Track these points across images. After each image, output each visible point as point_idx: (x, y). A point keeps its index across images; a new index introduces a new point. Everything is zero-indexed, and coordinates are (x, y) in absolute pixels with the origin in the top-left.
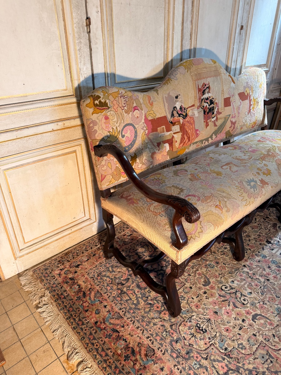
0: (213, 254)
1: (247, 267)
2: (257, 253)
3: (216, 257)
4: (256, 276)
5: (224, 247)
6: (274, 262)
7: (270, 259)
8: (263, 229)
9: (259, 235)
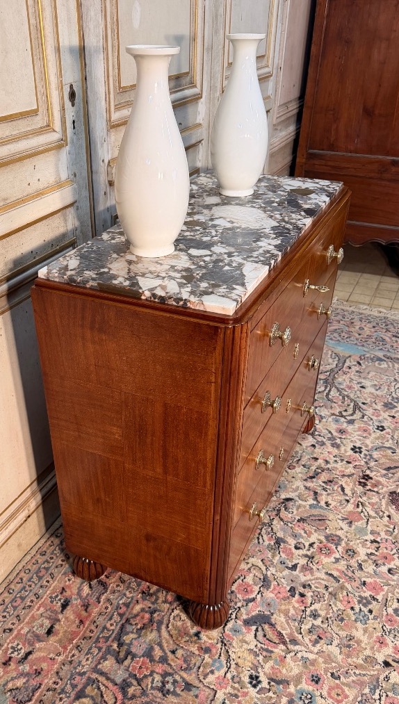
0: (291, 647)
3: (306, 655)
5: (308, 610)
8: (374, 518)
9: (375, 541)
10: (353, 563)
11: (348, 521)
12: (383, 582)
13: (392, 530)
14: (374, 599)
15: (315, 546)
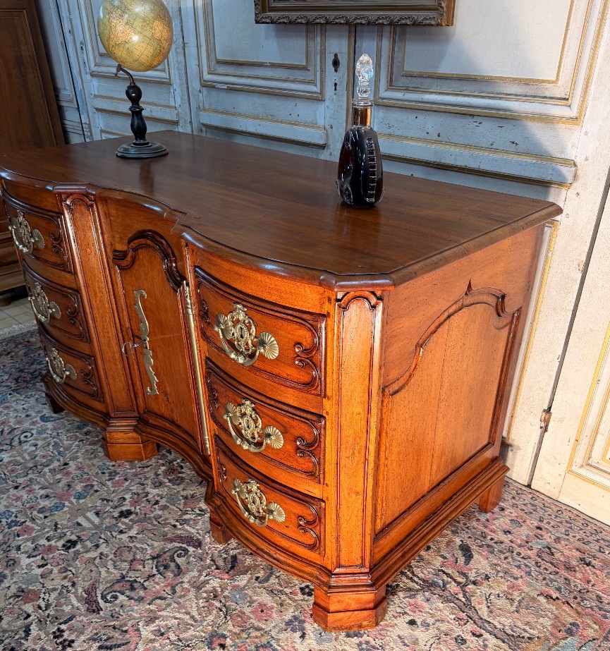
1: (62, 468)
2: (96, 488)
4: (33, 473)
6: (58, 507)
7: (71, 502)
8: (181, 516)
9: (157, 503)
10: (149, 482)
11: (189, 497)
12: (118, 490)
13: (160, 520)
14: (110, 479)
15: (179, 468)
